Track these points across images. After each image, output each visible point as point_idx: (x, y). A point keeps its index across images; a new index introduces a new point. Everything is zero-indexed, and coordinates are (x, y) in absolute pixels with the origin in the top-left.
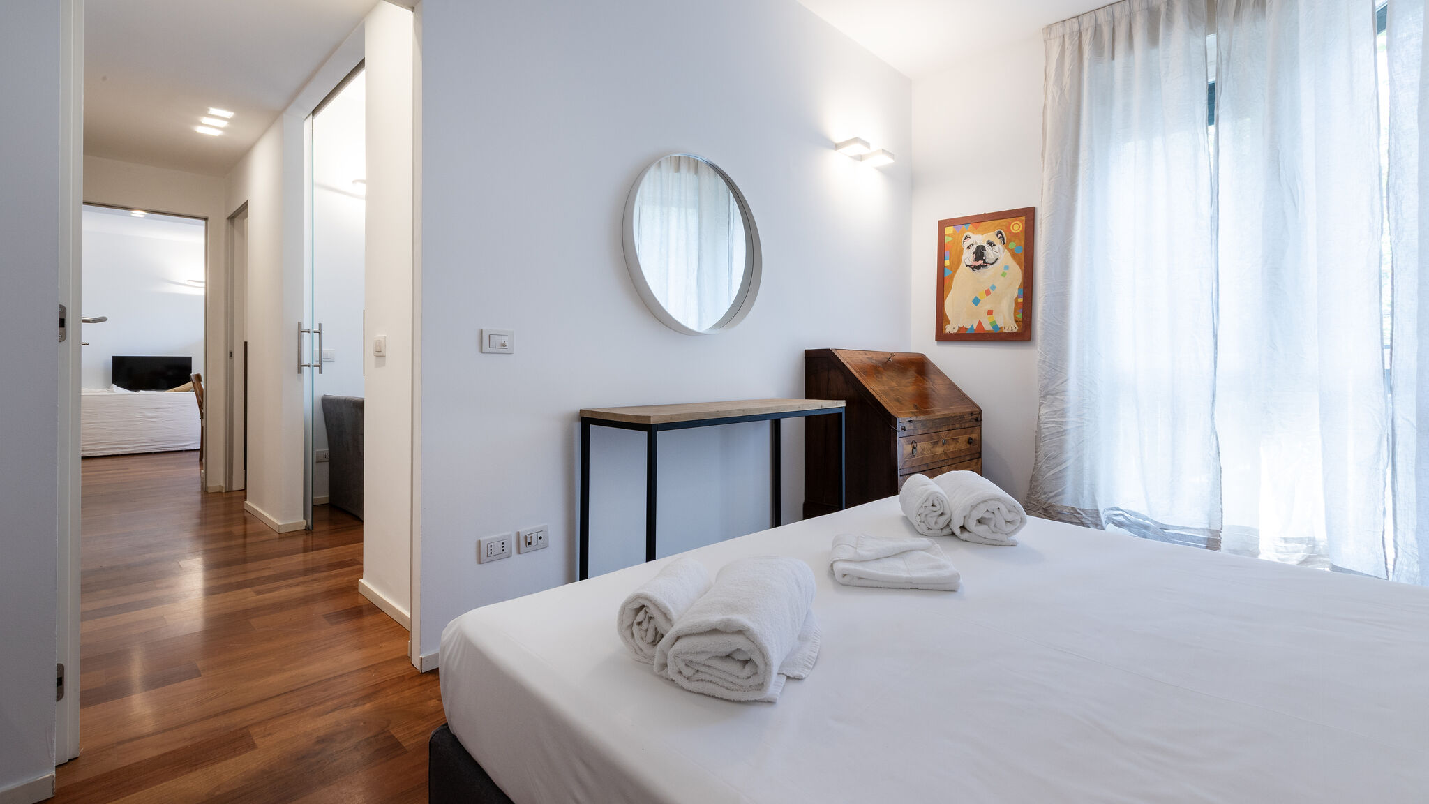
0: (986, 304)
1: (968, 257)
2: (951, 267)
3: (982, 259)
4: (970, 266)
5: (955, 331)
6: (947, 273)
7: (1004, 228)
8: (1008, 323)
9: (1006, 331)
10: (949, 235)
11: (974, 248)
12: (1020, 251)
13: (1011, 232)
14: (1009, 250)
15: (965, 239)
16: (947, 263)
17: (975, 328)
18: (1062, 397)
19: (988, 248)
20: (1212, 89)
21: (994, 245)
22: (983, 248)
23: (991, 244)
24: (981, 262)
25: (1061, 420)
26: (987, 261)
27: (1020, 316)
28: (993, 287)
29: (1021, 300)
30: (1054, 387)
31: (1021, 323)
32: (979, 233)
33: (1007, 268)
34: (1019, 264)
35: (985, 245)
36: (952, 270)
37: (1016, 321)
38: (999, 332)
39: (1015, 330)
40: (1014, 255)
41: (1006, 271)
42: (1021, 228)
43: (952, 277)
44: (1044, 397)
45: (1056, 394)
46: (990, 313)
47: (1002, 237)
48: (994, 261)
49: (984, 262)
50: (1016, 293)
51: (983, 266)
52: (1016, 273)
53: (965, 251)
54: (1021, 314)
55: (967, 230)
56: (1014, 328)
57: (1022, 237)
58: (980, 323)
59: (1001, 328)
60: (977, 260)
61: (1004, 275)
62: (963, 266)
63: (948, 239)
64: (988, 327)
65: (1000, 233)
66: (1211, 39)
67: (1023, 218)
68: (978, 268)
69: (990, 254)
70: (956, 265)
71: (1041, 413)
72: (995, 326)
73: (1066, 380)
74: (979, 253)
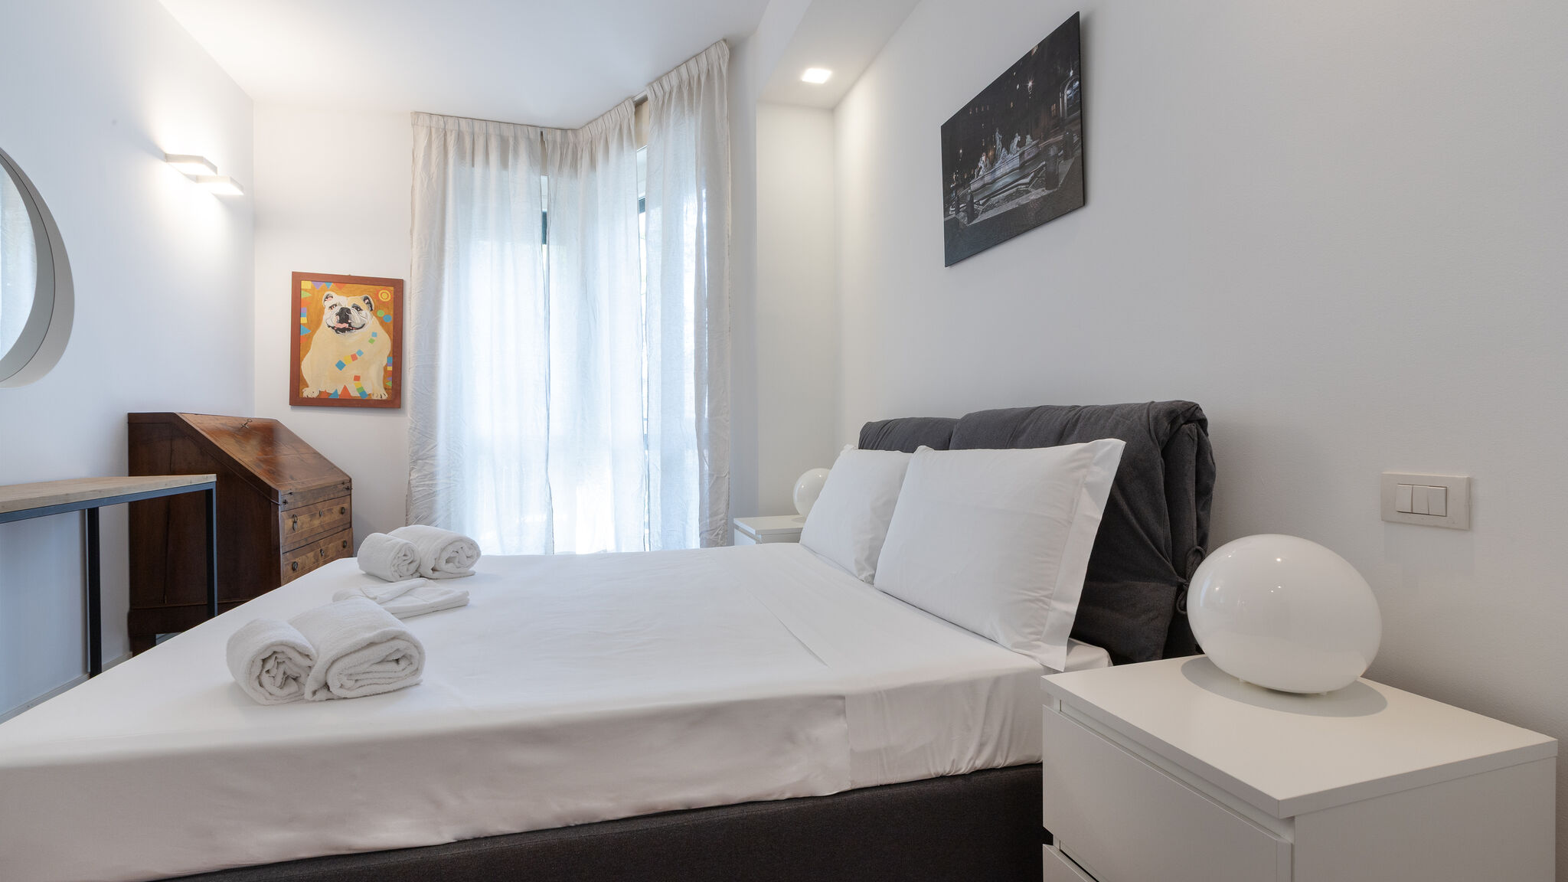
0: (352, 369)
1: (331, 318)
2: (308, 325)
3: (347, 323)
4: (333, 328)
5: (315, 395)
6: (304, 332)
7: (371, 294)
8: (376, 388)
9: (374, 398)
10: (306, 290)
11: (337, 309)
12: (390, 320)
13: (378, 300)
14: (376, 317)
15: (327, 298)
16: (304, 320)
17: (339, 393)
18: (431, 462)
19: (354, 312)
20: (545, 215)
21: (361, 310)
22: (348, 310)
23: (358, 308)
24: (347, 326)
25: (431, 482)
26: (352, 324)
27: (390, 384)
28: (360, 353)
29: (390, 368)
30: (423, 452)
31: (390, 391)
32: (343, 294)
33: (374, 335)
34: (388, 332)
35: (350, 308)
36: (310, 328)
37: (385, 389)
38: (367, 398)
39: (384, 398)
40: (382, 322)
41: (374, 338)
42: (390, 298)
43: (310, 337)
44: (415, 462)
45: (426, 459)
46: (357, 378)
47: (369, 303)
48: (361, 326)
49: (350, 325)
50: (385, 362)
51: (349, 330)
52: (385, 342)
53: (327, 310)
54: (391, 383)
55: (330, 289)
56: (383, 396)
57: (391, 306)
58: (345, 388)
59: (369, 395)
60: (341, 321)
61: (371, 341)
62: (323, 327)
63: (304, 295)
64: (354, 393)
65: (367, 298)
66: (544, 179)
67: (392, 288)
68: (343, 330)
69: (356, 318)
70: (316, 323)
71: (411, 478)
72: (363, 393)
73: (435, 446)
74: (344, 315)
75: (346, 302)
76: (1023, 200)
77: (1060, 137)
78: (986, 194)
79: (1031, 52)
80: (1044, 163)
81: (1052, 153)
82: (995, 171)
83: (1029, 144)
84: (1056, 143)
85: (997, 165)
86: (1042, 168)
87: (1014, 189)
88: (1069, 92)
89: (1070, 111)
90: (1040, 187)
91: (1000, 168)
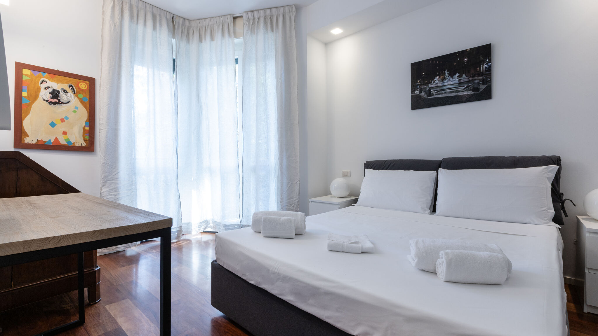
0: (61, 127)
1: (45, 94)
2: (29, 97)
3: (57, 99)
4: (47, 101)
5: (34, 142)
6: (25, 101)
7: (74, 84)
8: (78, 140)
9: (77, 145)
10: (26, 75)
11: (50, 90)
12: (87, 100)
13: (79, 88)
14: (78, 97)
15: (42, 82)
16: (24, 94)
17: (52, 141)
18: (116, 182)
19: (62, 93)
20: (174, 60)
21: (67, 92)
22: (58, 92)
23: (65, 91)
24: (57, 101)
25: (116, 193)
26: (61, 100)
27: (87, 138)
28: (67, 118)
29: (87, 128)
30: (111, 176)
31: (88, 142)
32: (54, 81)
33: (77, 108)
34: (85, 107)
35: (59, 90)
36: (29, 99)
37: (84, 140)
38: (72, 145)
39: (83, 145)
40: (82, 101)
41: (76, 110)
42: (86, 88)
43: (29, 106)
44: (105, 182)
45: (112, 180)
46: (65, 133)
47: (73, 89)
48: (67, 102)
49: (59, 100)
50: (84, 125)
51: (58, 103)
52: (84, 113)
53: (42, 90)
54: (88, 137)
55: (44, 77)
56: (83, 144)
57: (88, 93)
58: (56, 139)
59: (74, 143)
60: (53, 98)
61: (74, 112)
62: (40, 100)
63: (24, 78)
64: (63, 141)
65: (71, 86)
66: (174, 41)
67: (88, 82)
68: (55, 103)
69: (63, 97)
70: (34, 97)
71: (102, 191)
72: (69, 142)
73: (118, 173)
74: (55, 94)
75: (57, 86)
76: (460, 94)
77: (481, 78)
78: (438, 89)
79: (466, 50)
80: (472, 84)
81: (476, 81)
82: (444, 83)
83: (464, 77)
84: (479, 79)
85: (445, 81)
86: (471, 85)
87: (455, 90)
88: (486, 65)
89: (486, 71)
90: (469, 91)
91: (447, 82)
